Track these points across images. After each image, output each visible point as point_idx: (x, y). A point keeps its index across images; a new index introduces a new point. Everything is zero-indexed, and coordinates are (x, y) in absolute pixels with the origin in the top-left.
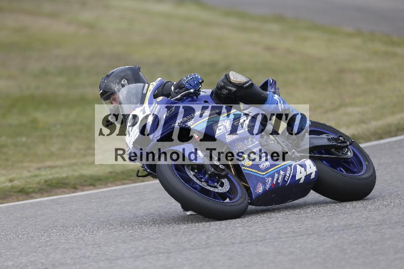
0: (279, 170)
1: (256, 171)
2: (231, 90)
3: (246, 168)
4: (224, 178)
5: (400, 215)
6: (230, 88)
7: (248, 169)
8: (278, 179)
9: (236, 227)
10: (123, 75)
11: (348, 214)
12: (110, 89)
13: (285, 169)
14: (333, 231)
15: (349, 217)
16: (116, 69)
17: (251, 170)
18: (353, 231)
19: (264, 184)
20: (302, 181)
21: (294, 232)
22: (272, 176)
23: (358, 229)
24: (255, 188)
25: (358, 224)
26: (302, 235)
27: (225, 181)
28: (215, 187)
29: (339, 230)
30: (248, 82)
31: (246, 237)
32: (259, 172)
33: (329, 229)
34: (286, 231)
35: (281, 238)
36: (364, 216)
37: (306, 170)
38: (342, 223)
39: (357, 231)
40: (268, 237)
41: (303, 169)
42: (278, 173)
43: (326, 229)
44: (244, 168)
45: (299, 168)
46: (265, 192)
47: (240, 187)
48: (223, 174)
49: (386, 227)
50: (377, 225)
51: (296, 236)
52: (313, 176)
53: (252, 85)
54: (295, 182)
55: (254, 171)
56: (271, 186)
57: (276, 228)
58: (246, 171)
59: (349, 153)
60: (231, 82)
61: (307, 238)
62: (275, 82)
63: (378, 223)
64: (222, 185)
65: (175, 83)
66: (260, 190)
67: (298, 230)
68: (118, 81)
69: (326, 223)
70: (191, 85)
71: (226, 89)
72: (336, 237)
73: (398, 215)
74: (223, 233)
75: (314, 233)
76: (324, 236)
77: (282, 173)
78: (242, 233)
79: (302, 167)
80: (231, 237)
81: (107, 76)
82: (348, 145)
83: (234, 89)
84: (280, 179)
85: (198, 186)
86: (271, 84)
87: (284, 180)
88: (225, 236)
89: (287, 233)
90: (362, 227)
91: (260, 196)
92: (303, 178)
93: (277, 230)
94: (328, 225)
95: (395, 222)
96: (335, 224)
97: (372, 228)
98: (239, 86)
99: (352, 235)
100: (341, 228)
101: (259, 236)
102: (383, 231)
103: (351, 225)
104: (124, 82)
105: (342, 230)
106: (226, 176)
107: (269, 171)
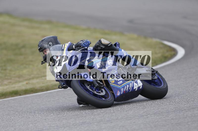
0: (127, 85)
1: (117, 85)
2: (102, 47)
3: (112, 84)
4: (102, 89)
5: (109, 117)
6: (102, 46)
7: (113, 84)
8: (126, 89)
9: (29, 124)
10: (49, 40)
11: (83, 117)
12: (43, 46)
13: (129, 84)
14: (76, 125)
15: (84, 119)
16: (46, 37)
17: (114, 85)
18: (86, 125)
19: (120, 91)
20: (136, 90)
21: (57, 126)
22: (124, 87)
23: (89, 124)
24: (116, 93)
25: (89, 122)
26: (61, 128)
27: (103, 90)
28: (99, 93)
29: (79, 125)
30: (110, 44)
31: (34, 129)
32: (118, 86)
33: (75, 124)
34: (53, 125)
35: (51, 129)
36: (92, 118)
37: (138, 85)
38: (81, 121)
39: (88, 125)
40: (44, 128)
41: (137, 84)
42: (126, 86)
43: (73, 124)
44: (111, 84)
45: (135, 84)
46: (121, 95)
47: (110, 93)
48: (102, 86)
49: (103, 123)
50: (98, 122)
51: (59, 128)
52: (141, 87)
53: (112, 45)
54: (133, 90)
55: (116, 85)
56: (123, 92)
57: (48, 124)
58: (112, 85)
59: (156, 77)
60: (102, 44)
61: (64, 129)
62: (119, 44)
63: (99, 121)
64: (102, 92)
65: (75, 44)
66: (119, 94)
67: (59, 125)
68: (47, 43)
69: (73, 122)
70: (85, 45)
71: (100, 47)
72: (78, 128)
73: (108, 117)
74: (22, 127)
75: (67, 127)
76: (72, 128)
77: (128, 86)
78: (31, 127)
79: (136, 83)
80: (26, 129)
81: (42, 40)
82: (155, 73)
83: (103, 47)
84: (127, 89)
85: (92, 93)
86: (118, 45)
87: (129, 89)
88: (23, 128)
89: (54, 126)
90: (91, 123)
91: (119, 97)
92: (137, 89)
93: (49, 125)
94: (74, 122)
95: (107, 121)
96: (78, 122)
97: (96, 124)
98: (106, 46)
99: (86, 127)
100: (80, 124)
101: (40, 128)
102: (101, 125)
103: (85, 122)
104: (50, 43)
105: (81, 125)
106: (103, 88)
107: (122, 85)
